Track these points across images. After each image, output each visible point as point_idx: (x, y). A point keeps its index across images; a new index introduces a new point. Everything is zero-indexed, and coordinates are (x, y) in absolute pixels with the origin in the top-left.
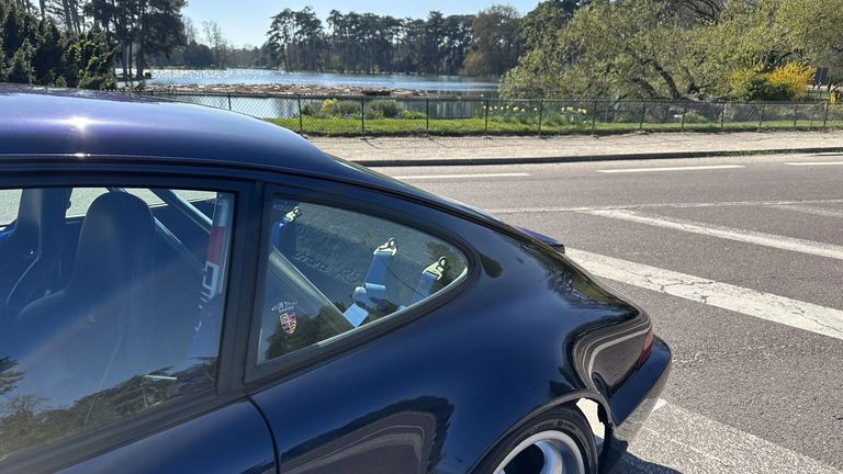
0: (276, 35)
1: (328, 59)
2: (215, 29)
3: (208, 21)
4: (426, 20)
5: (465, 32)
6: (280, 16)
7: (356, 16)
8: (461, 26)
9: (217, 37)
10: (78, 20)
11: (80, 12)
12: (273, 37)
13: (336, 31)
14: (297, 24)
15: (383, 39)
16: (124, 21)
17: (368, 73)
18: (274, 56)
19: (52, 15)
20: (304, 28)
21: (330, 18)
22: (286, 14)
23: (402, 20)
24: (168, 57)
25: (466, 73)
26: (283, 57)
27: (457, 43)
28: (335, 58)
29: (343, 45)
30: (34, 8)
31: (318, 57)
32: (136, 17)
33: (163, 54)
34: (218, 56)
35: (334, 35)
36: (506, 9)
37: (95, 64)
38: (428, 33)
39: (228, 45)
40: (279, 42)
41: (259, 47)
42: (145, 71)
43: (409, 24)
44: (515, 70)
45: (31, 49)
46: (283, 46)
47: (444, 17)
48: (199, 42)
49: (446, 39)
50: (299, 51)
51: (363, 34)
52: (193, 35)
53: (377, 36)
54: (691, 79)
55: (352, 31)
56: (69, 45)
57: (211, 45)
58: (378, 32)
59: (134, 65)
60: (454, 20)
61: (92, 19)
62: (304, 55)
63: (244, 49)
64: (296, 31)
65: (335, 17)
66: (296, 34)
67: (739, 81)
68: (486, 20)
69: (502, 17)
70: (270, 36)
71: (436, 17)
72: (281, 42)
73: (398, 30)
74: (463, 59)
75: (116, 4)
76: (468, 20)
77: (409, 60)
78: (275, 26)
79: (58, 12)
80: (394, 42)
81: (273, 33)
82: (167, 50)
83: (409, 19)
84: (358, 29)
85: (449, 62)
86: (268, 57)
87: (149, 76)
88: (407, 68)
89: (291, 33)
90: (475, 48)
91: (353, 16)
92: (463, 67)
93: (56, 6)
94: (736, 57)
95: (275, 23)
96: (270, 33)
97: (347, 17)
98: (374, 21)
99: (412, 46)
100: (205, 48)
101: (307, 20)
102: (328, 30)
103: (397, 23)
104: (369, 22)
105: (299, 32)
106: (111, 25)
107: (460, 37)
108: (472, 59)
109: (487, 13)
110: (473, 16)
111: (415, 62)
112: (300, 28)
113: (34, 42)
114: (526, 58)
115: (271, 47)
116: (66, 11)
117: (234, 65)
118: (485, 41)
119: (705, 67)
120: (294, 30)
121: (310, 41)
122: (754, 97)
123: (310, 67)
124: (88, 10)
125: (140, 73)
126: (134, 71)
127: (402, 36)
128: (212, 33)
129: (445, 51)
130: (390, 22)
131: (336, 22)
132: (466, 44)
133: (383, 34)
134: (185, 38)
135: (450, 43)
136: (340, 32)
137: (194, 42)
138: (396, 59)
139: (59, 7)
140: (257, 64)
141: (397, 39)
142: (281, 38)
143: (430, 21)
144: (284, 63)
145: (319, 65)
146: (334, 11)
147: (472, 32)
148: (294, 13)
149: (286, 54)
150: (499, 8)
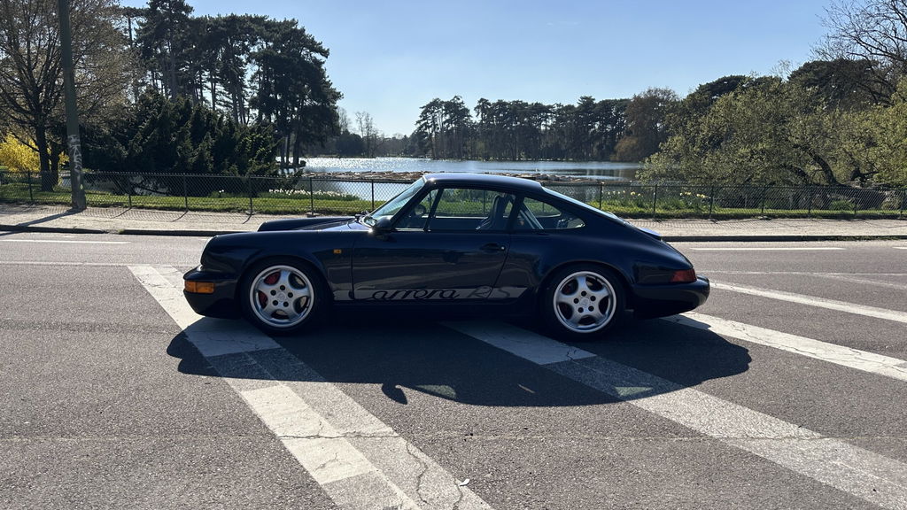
0: (425, 124)
1: (473, 146)
2: (367, 120)
3: (361, 112)
4: (576, 106)
5: (618, 116)
6: (430, 105)
7: (505, 104)
8: (614, 110)
9: (368, 127)
10: (244, 112)
11: (246, 103)
12: (422, 127)
13: (483, 119)
14: (446, 114)
15: (531, 126)
16: (285, 114)
17: (514, 160)
18: (421, 144)
19: (222, 108)
20: (452, 117)
21: (478, 107)
22: (435, 104)
23: (551, 107)
24: (323, 146)
25: (617, 159)
26: (431, 145)
27: (609, 128)
28: (480, 145)
29: (490, 133)
30: (206, 101)
31: (464, 145)
32: (296, 109)
33: (318, 143)
34: (369, 144)
35: (481, 123)
36: (664, 92)
37: (262, 154)
38: (578, 119)
39: (379, 135)
40: (427, 131)
41: (408, 136)
42: (300, 159)
43: (559, 110)
44: (654, 156)
45: (212, 141)
46: (431, 135)
47: (596, 102)
48: (351, 131)
49: (597, 125)
50: (446, 140)
51: (511, 121)
52: (346, 126)
53: (525, 122)
55: (499, 119)
56: (241, 137)
57: (362, 135)
58: (526, 119)
59: (291, 154)
60: (606, 105)
61: (257, 112)
62: (451, 142)
63: (394, 138)
64: (444, 120)
65: (483, 106)
66: (445, 123)
68: (642, 104)
69: (662, 101)
70: (418, 125)
71: (588, 102)
72: (429, 131)
73: (547, 117)
74: (615, 144)
75: (278, 98)
76: (622, 104)
77: (557, 146)
78: (424, 116)
79: (227, 104)
80: (543, 128)
81: (422, 123)
82: (322, 139)
83: (558, 105)
84: (505, 117)
85: (600, 147)
86: (417, 145)
87: (303, 163)
88: (555, 154)
89: (439, 122)
90: (629, 133)
91: (501, 103)
92: (615, 152)
93: (226, 99)
95: (424, 113)
96: (419, 122)
97: (495, 105)
98: (522, 108)
99: (561, 132)
100: (357, 137)
101: (455, 109)
102: (476, 118)
103: (546, 109)
104: (517, 110)
105: (447, 121)
106: (273, 117)
107: (613, 122)
108: (624, 144)
109: (642, 97)
110: (628, 100)
111: (563, 148)
112: (448, 117)
113: (213, 135)
114: (666, 145)
115: (419, 135)
116: (234, 104)
117: (383, 154)
118: (639, 125)
120: (441, 119)
121: (457, 129)
123: (455, 155)
124: (254, 103)
125: (296, 160)
126: (291, 160)
127: (550, 122)
128: (364, 122)
129: (596, 136)
130: (539, 109)
131: (484, 111)
132: (619, 129)
133: (530, 121)
134: (339, 128)
135: (601, 128)
136: (487, 120)
137: (347, 131)
138: (543, 145)
139: (228, 100)
140: (405, 153)
141: (546, 125)
142: (429, 127)
143: (581, 106)
144: (431, 151)
145: (465, 153)
146: (482, 100)
147: (625, 116)
148: (443, 102)
149: (434, 142)
150: (656, 91)
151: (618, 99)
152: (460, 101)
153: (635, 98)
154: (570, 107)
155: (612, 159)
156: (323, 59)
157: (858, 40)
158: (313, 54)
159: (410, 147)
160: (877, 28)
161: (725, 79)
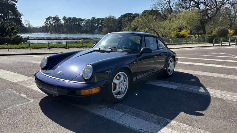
0: (47, 23)
1: (63, 30)
2: (28, 22)
4: (91, 19)
6: (48, 18)
7: (71, 18)
8: (101, 21)
9: (29, 24)
12: (46, 24)
13: (65, 22)
14: (53, 20)
15: (79, 24)
17: (75, 34)
18: (47, 29)
20: (55, 21)
21: (63, 19)
22: (50, 17)
23: (84, 19)
27: (100, 25)
28: (65, 29)
29: (67, 26)
31: (60, 29)
34: (29, 29)
35: (64, 23)
36: (113, 17)
38: (91, 23)
39: (32, 26)
41: (41, 27)
46: (49, 26)
49: (97, 24)
50: (54, 28)
51: (73, 23)
54: (162, 34)
55: (69, 22)
57: (27, 27)
58: (77, 22)
60: (99, 19)
62: (56, 28)
64: (53, 22)
65: (65, 18)
67: (173, 34)
68: (108, 19)
69: (112, 19)
70: (45, 24)
71: (94, 18)
73: (83, 22)
74: (102, 30)
76: (103, 19)
77: (86, 30)
80: (82, 25)
81: (46, 23)
83: (86, 19)
84: (72, 21)
85: (98, 30)
86: (44, 29)
88: (86, 32)
89: (51, 23)
90: (105, 27)
91: (70, 18)
94: (172, 28)
95: (47, 20)
96: (45, 23)
97: (68, 18)
98: (76, 19)
99: (87, 26)
101: (56, 19)
102: (63, 22)
103: (82, 20)
104: (74, 20)
105: (54, 22)
107: (101, 24)
108: (104, 30)
109: (108, 17)
110: (104, 18)
111: (88, 30)
112: (54, 21)
115: (45, 26)
117: (34, 32)
118: (108, 25)
119: (165, 31)
121: (58, 25)
122: (177, 37)
123: (57, 32)
127: (84, 23)
129: (97, 28)
130: (80, 20)
131: (65, 20)
132: (102, 26)
135: (98, 25)
136: (66, 22)
138: (83, 30)
140: (41, 32)
141: (83, 24)
142: (49, 24)
143: (92, 19)
144: (49, 31)
145: (60, 31)
146: (64, 17)
147: (104, 22)
148: (52, 17)
149: (50, 29)
150: (111, 16)
151: (101, 18)
152: (58, 17)
153: (106, 18)
154: (89, 20)
155: (102, 33)
156: (16, 3)
157: (159, 5)
158: (12, 2)
159: (42, 30)
160: (163, 3)
161: (127, 14)
